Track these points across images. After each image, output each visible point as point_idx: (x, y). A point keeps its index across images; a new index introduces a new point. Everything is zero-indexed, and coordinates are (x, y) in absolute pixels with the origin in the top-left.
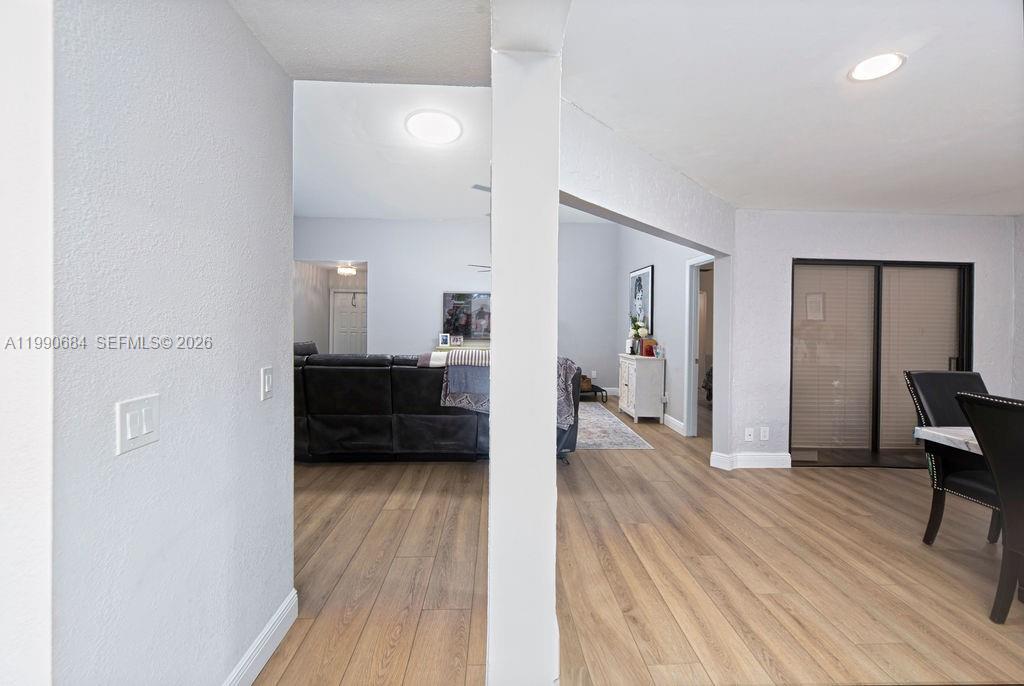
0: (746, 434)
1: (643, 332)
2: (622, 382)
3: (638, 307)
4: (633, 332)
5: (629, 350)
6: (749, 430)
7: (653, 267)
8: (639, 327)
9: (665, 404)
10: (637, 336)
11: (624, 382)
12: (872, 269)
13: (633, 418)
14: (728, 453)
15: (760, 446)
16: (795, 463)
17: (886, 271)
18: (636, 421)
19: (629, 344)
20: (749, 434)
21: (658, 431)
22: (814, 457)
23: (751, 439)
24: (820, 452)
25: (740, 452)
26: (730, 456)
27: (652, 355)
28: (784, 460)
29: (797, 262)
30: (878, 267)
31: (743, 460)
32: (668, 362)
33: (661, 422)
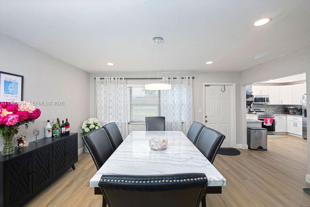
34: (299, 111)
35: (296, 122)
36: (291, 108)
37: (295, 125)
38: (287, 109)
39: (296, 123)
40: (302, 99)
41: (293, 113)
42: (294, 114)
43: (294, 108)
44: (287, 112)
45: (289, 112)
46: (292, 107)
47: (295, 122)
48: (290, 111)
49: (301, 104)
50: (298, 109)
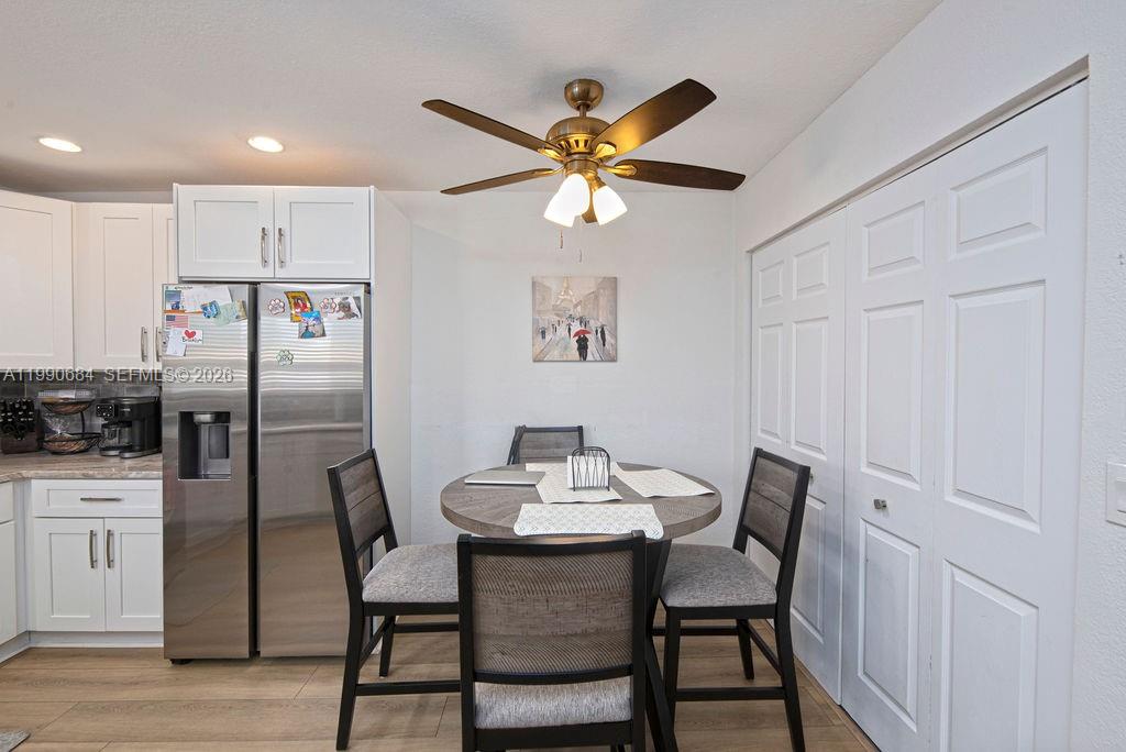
34: (129, 424)
35: (110, 524)
36: (67, 402)
37: (103, 551)
38: (30, 405)
39: (110, 533)
40: (159, 320)
41: (82, 444)
42: (90, 444)
43: (85, 395)
44: (31, 438)
45: (43, 430)
46: (71, 395)
47: (97, 526)
48: (58, 428)
49: (153, 366)
50: (118, 407)
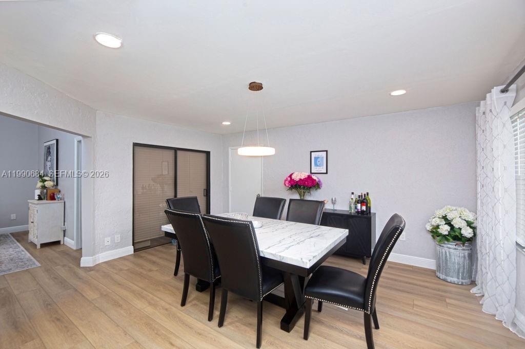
0: (106, 242)
1: (49, 184)
2: (31, 220)
3: (48, 167)
4: (40, 184)
5: (37, 198)
6: (109, 239)
7: (57, 141)
8: (46, 181)
9: (64, 231)
10: (44, 187)
11: (32, 221)
12: (173, 151)
13: (36, 245)
14: (92, 256)
15: (116, 246)
16: (135, 250)
17: (179, 153)
18: (39, 247)
19: (38, 192)
20: (107, 241)
21: (54, 251)
22: (149, 244)
23: (109, 243)
24: (152, 240)
25: (101, 253)
26: (94, 257)
27: (55, 199)
28: (130, 250)
29: (135, 145)
30: (176, 150)
31: (104, 257)
32: (66, 203)
33: (62, 243)
